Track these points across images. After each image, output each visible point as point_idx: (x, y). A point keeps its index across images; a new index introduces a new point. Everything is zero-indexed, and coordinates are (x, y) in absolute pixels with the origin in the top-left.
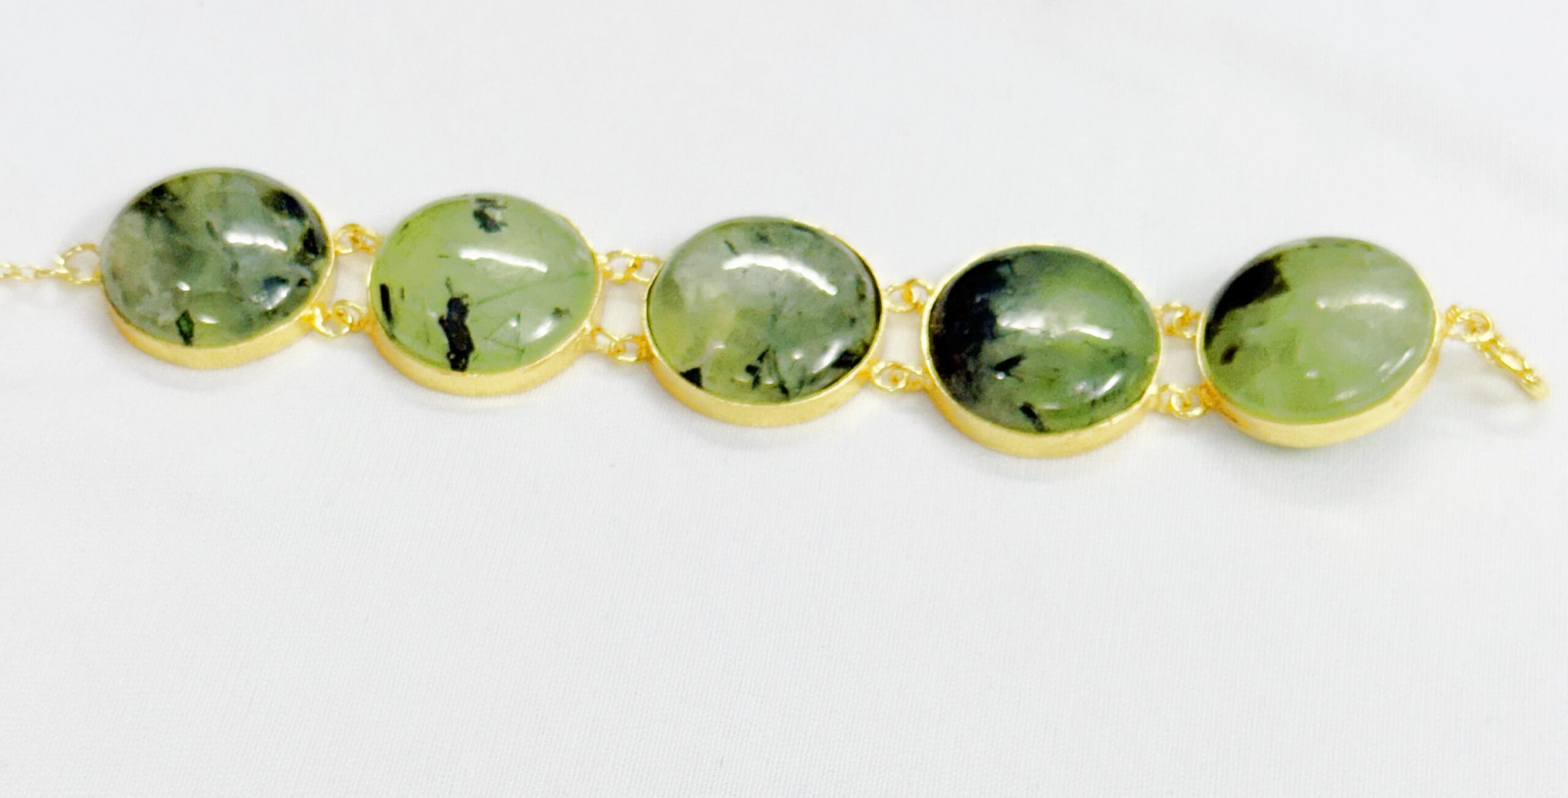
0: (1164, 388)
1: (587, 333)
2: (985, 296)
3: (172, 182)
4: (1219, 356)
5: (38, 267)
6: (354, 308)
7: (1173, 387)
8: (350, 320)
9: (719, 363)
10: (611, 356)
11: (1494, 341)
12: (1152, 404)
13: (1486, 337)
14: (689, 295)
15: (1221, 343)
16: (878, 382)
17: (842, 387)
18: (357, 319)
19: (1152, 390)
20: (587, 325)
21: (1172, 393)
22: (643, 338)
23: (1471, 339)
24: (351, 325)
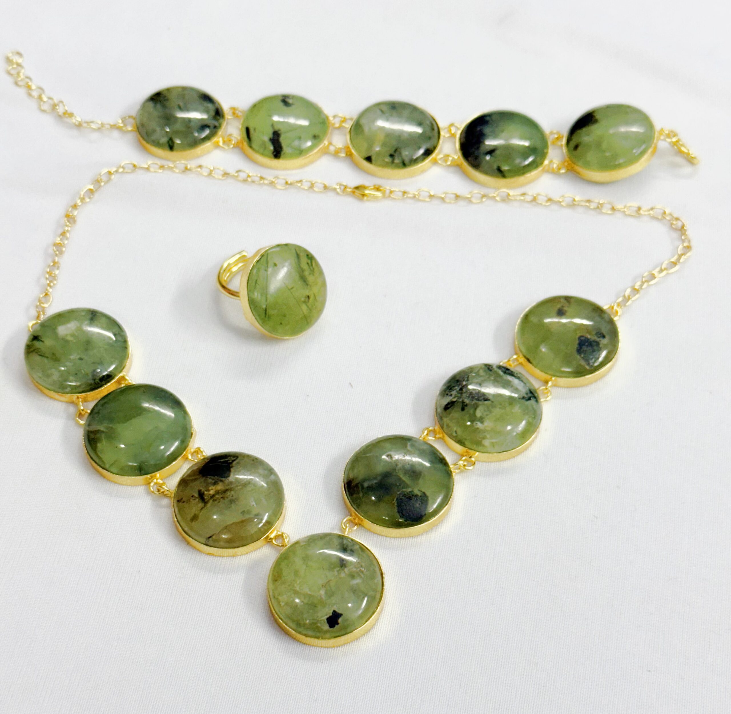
0: (551, 162)
1: (326, 145)
2: (481, 127)
3: (163, 91)
4: (572, 148)
5: (112, 124)
6: (235, 137)
7: (554, 161)
8: (233, 142)
9: (378, 154)
10: (336, 154)
11: (677, 141)
12: (546, 168)
13: (674, 140)
14: (366, 129)
15: (573, 144)
16: (440, 162)
17: (426, 163)
18: (236, 142)
19: (546, 162)
20: (326, 142)
21: (554, 163)
22: (348, 147)
23: (669, 140)
24: (234, 144)
